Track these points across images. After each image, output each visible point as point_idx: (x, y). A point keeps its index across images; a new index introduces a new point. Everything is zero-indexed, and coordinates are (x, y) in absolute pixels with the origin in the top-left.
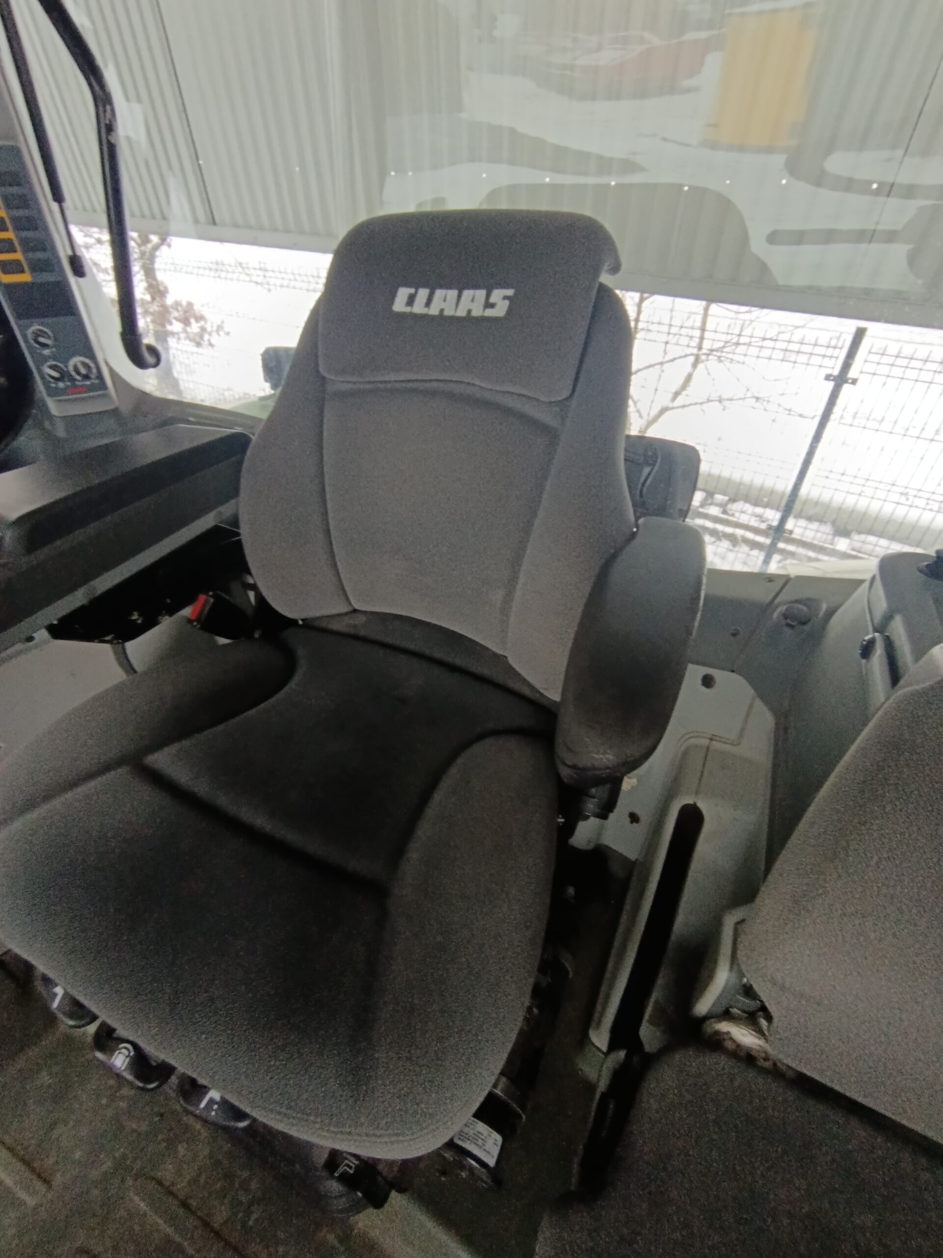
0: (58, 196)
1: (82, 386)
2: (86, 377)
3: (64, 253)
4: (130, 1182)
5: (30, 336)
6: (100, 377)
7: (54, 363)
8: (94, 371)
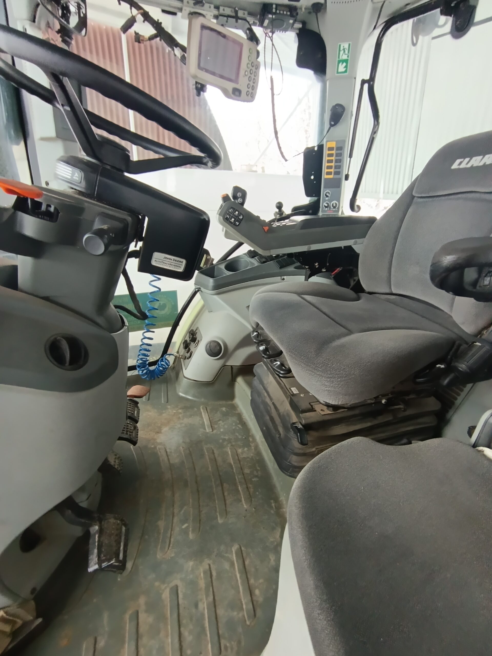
0: (351, 156)
1: (333, 210)
2: (334, 207)
3: (345, 173)
4: (229, 445)
5: (325, 193)
6: (339, 208)
7: (328, 202)
8: (338, 206)
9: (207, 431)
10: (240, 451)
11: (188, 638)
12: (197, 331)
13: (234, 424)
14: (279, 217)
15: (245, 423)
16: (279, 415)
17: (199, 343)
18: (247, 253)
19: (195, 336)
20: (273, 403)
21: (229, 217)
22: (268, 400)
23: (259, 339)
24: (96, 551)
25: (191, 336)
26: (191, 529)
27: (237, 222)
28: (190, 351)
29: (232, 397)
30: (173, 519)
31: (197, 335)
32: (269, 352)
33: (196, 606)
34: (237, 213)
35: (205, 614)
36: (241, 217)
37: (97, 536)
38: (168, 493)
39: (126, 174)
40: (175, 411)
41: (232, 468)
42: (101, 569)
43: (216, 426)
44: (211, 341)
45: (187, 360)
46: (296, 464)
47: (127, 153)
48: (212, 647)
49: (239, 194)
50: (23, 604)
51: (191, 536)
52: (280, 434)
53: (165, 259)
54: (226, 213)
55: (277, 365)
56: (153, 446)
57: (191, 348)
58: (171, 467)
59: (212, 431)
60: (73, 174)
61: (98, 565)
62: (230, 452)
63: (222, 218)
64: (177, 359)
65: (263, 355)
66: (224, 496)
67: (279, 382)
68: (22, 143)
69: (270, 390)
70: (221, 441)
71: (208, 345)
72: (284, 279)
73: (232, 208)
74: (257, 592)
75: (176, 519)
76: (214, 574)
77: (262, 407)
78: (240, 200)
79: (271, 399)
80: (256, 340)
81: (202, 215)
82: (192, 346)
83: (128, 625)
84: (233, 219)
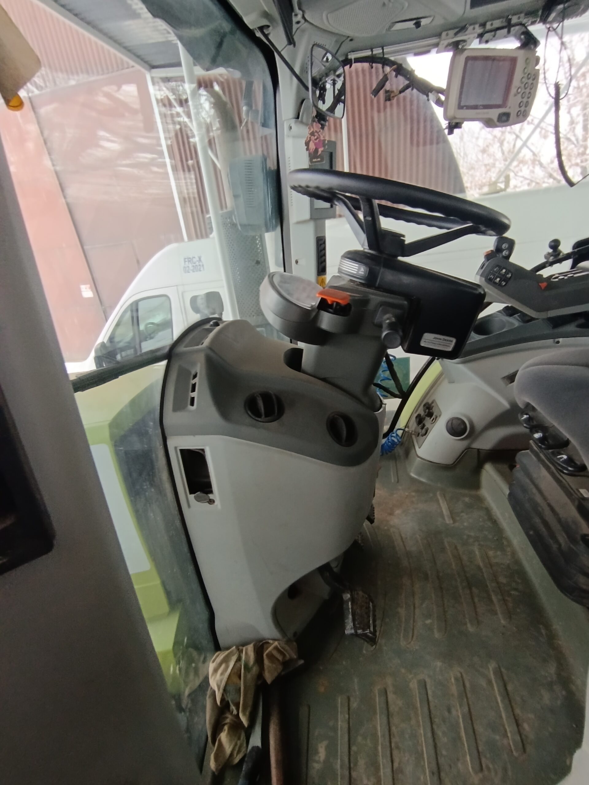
4: (476, 544)
9: (448, 522)
10: (491, 553)
11: (443, 740)
12: (433, 405)
13: (481, 520)
14: (553, 259)
15: (495, 521)
16: (559, 520)
17: (437, 418)
18: (502, 310)
19: (431, 411)
20: (549, 505)
21: (493, 277)
22: (538, 498)
23: (532, 424)
24: (350, 616)
25: (427, 410)
26: (435, 627)
27: (503, 282)
28: (425, 427)
29: (476, 485)
30: (414, 610)
31: (433, 409)
32: (548, 442)
33: (449, 711)
34: (504, 271)
35: (460, 723)
36: (509, 275)
37: (350, 603)
38: (406, 581)
39: (400, 258)
40: (407, 494)
41: (482, 572)
42: (356, 635)
43: (458, 518)
44: (454, 417)
45: (422, 437)
46: (585, 587)
47: (402, 238)
48: (471, 760)
49: (505, 246)
50: (288, 642)
51: (437, 635)
52: (560, 545)
53: (434, 340)
54: (490, 273)
55: (563, 459)
56: (386, 528)
57: (426, 424)
58: (408, 554)
59: (453, 524)
60: (359, 270)
61: (354, 630)
62: (477, 553)
63: (483, 279)
64: (407, 434)
65: (540, 445)
66: (474, 603)
67: (558, 478)
68: (279, 229)
69: (543, 486)
70: (465, 537)
71: (449, 422)
72: (558, 342)
73: (498, 266)
74: (526, 726)
75: (417, 611)
76: (468, 685)
77: (527, 505)
78: (505, 253)
79: (545, 498)
80: (526, 424)
81: (476, 289)
82: (428, 422)
83: (377, 698)
84: (498, 279)
